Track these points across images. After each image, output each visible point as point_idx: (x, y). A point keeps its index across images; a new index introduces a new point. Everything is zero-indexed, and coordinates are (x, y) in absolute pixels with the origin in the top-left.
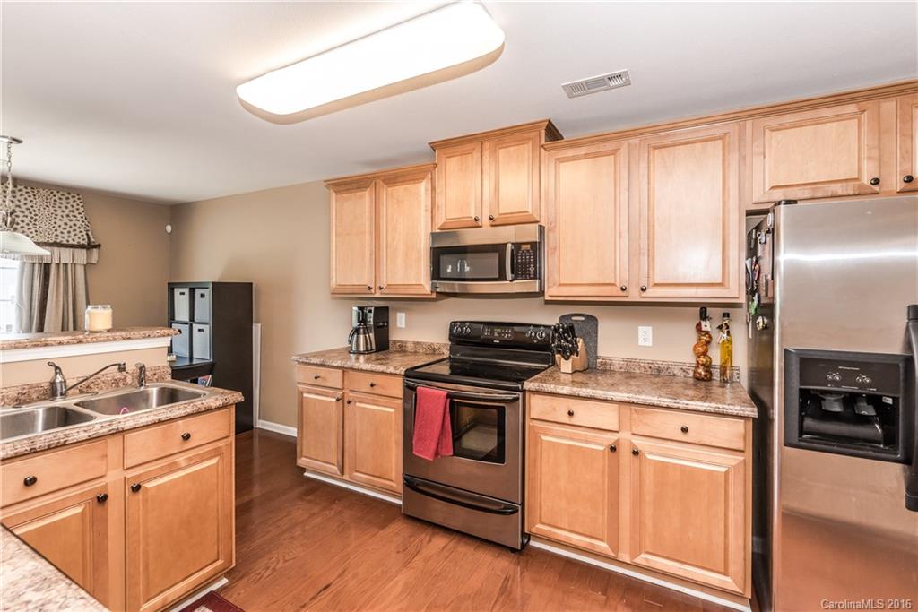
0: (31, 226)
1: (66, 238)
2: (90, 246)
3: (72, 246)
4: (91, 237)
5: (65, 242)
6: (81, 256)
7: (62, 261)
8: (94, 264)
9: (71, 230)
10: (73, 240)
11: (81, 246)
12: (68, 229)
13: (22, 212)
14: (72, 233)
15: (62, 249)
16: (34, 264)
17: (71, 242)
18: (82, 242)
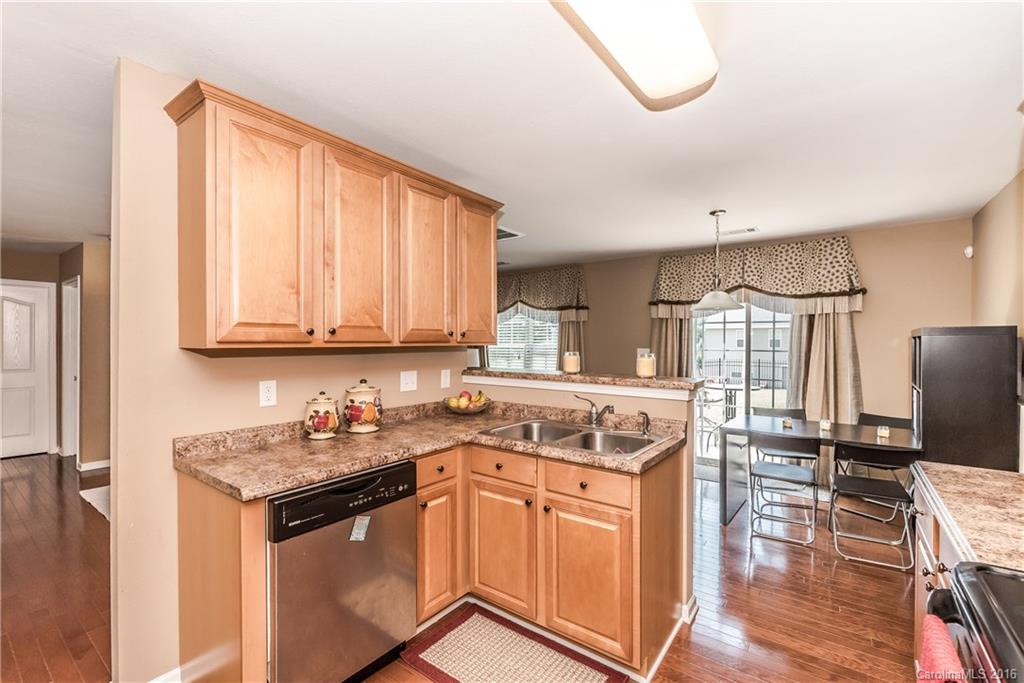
0: (799, 280)
1: (828, 287)
2: (852, 292)
3: (833, 295)
4: (854, 281)
5: (827, 291)
6: (843, 304)
7: (825, 312)
8: (859, 312)
9: (834, 277)
10: (836, 288)
11: (842, 294)
12: (831, 277)
13: (793, 268)
14: (835, 281)
15: (824, 299)
16: (802, 316)
17: (833, 290)
18: (844, 289)
